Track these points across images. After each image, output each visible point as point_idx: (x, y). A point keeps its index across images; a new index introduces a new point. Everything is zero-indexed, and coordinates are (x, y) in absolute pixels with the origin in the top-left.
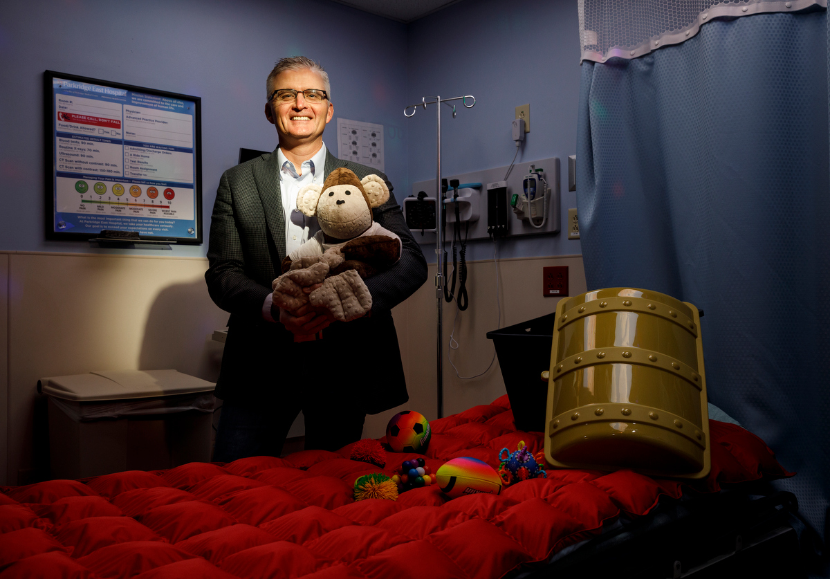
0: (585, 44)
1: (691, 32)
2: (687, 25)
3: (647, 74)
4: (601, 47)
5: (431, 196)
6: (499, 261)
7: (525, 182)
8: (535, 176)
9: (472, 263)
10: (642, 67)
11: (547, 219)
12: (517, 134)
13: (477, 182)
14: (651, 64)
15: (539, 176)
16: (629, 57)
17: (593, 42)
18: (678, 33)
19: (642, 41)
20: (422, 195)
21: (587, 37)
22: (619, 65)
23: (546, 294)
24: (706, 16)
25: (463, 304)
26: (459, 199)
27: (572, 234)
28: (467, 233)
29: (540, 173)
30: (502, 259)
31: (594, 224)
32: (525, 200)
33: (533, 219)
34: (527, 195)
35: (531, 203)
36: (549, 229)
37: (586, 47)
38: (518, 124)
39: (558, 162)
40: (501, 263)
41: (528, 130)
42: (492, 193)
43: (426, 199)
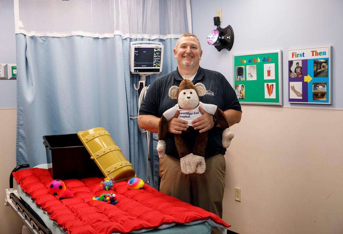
14: (44, 41)
16: (36, 36)
18: (60, 33)
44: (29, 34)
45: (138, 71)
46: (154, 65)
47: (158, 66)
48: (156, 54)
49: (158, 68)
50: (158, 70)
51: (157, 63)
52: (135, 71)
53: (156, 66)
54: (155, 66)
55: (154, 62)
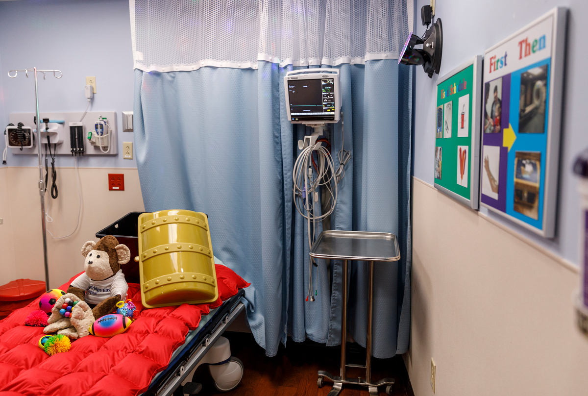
0: (137, 59)
1: (195, 67)
2: (193, 63)
3: (172, 82)
4: (146, 62)
5: (27, 126)
6: (78, 168)
7: (96, 125)
8: (103, 123)
9: (59, 168)
10: (168, 77)
11: (110, 147)
12: (89, 95)
13: (61, 120)
14: (174, 77)
15: (105, 122)
16: (161, 71)
17: (141, 58)
18: (188, 65)
19: (168, 64)
20: (20, 125)
21: (138, 56)
22: (157, 74)
23: (111, 189)
24: (204, 63)
25: (54, 194)
26: (49, 130)
27: (126, 156)
28: (55, 150)
29: (105, 120)
30: (80, 167)
31: (146, 162)
32: (96, 135)
33: (102, 147)
34: (98, 133)
35: (101, 138)
36: (112, 153)
37: (138, 61)
38: (89, 88)
39: (116, 114)
40: (80, 170)
41: (95, 92)
42: (72, 129)
43: (23, 127)
44: (147, 70)
45: (297, 119)
46: (324, 108)
47: (331, 111)
48: (326, 90)
49: (332, 113)
50: (332, 118)
51: (328, 104)
52: (293, 119)
53: (328, 110)
54: (326, 111)
55: (324, 103)
